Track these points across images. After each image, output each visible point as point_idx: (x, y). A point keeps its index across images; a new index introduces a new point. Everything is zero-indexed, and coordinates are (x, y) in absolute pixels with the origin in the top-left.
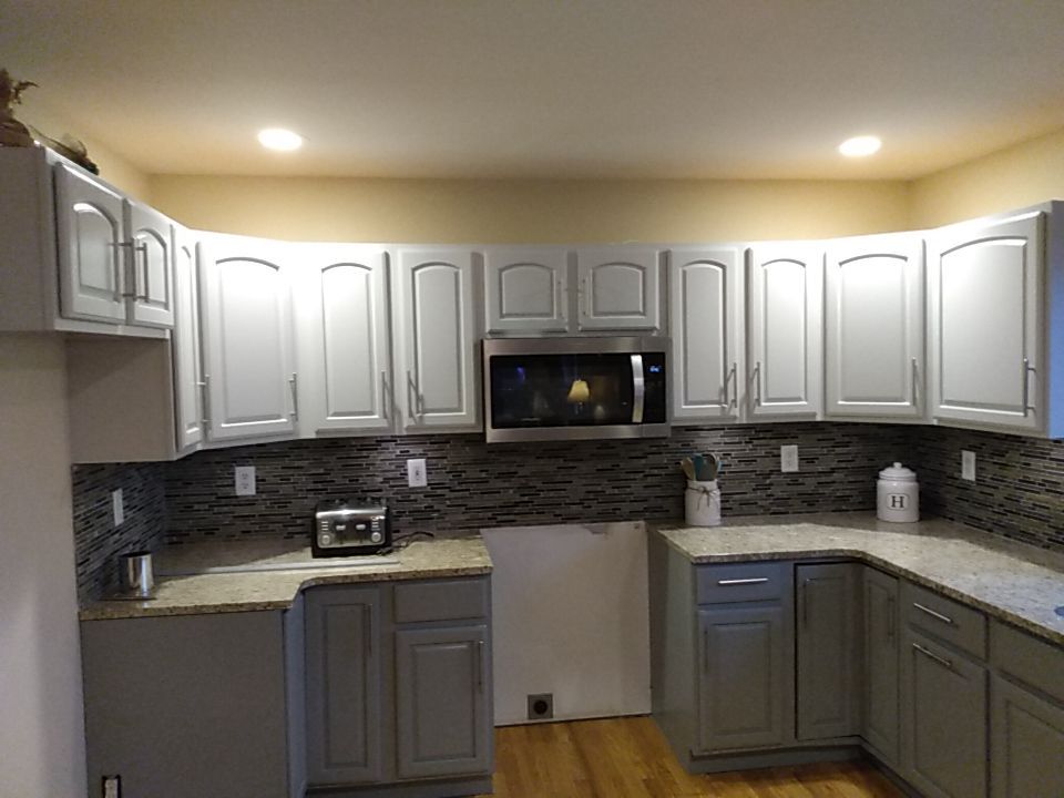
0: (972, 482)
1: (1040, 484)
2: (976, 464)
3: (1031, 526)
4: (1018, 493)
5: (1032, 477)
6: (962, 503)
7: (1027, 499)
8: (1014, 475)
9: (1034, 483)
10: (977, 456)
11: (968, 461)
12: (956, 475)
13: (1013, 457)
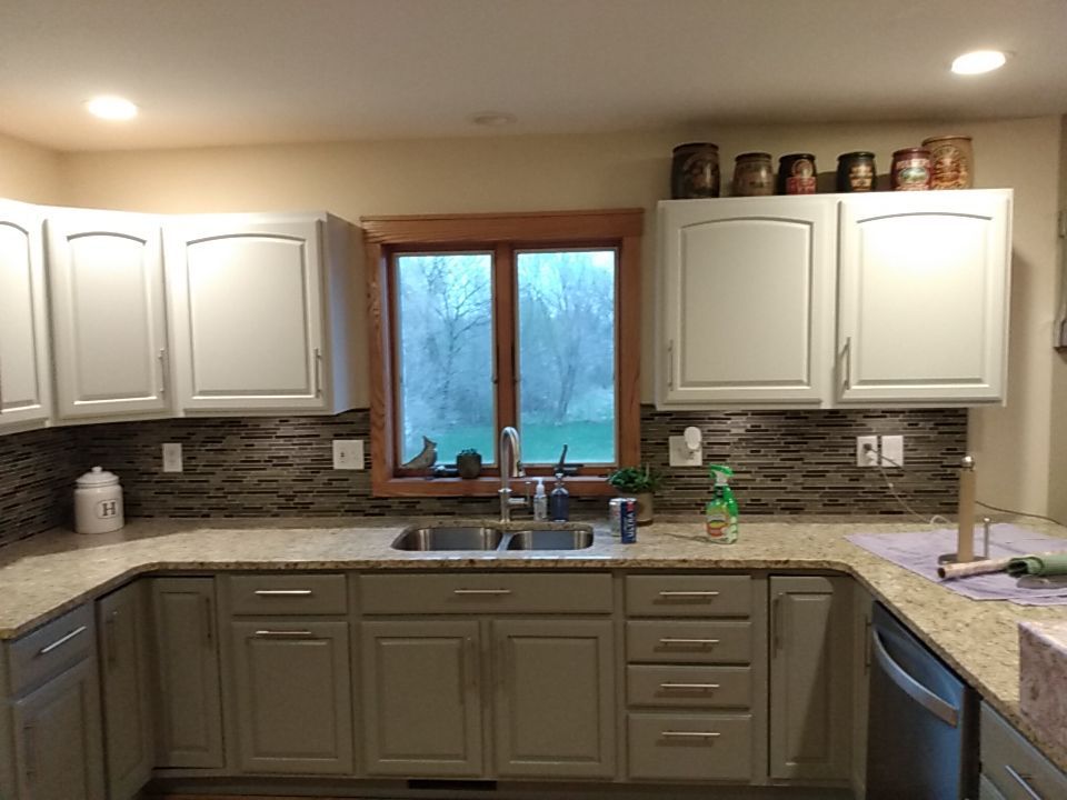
0: (179, 473)
1: (266, 461)
2: (183, 455)
3: (256, 501)
4: (239, 473)
5: (256, 456)
6: (163, 497)
7: (251, 478)
8: (235, 458)
9: (259, 461)
10: (183, 446)
11: (172, 453)
12: (154, 469)
13: (233, 441)
